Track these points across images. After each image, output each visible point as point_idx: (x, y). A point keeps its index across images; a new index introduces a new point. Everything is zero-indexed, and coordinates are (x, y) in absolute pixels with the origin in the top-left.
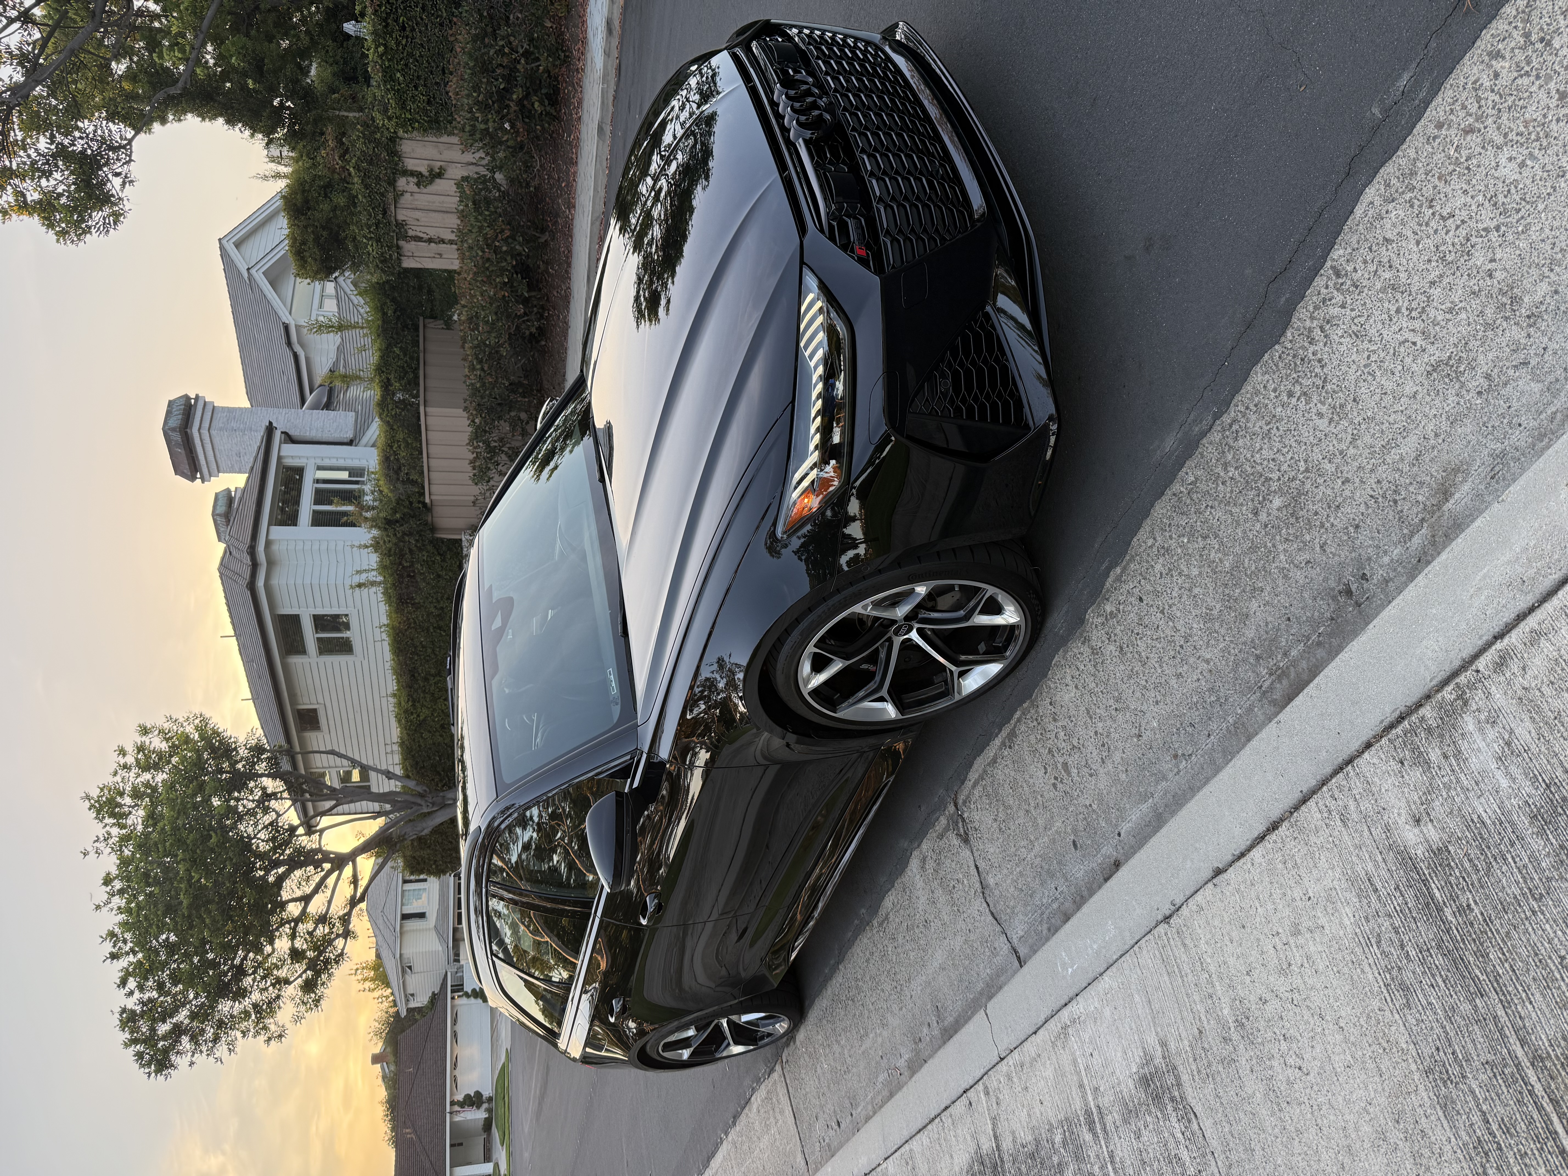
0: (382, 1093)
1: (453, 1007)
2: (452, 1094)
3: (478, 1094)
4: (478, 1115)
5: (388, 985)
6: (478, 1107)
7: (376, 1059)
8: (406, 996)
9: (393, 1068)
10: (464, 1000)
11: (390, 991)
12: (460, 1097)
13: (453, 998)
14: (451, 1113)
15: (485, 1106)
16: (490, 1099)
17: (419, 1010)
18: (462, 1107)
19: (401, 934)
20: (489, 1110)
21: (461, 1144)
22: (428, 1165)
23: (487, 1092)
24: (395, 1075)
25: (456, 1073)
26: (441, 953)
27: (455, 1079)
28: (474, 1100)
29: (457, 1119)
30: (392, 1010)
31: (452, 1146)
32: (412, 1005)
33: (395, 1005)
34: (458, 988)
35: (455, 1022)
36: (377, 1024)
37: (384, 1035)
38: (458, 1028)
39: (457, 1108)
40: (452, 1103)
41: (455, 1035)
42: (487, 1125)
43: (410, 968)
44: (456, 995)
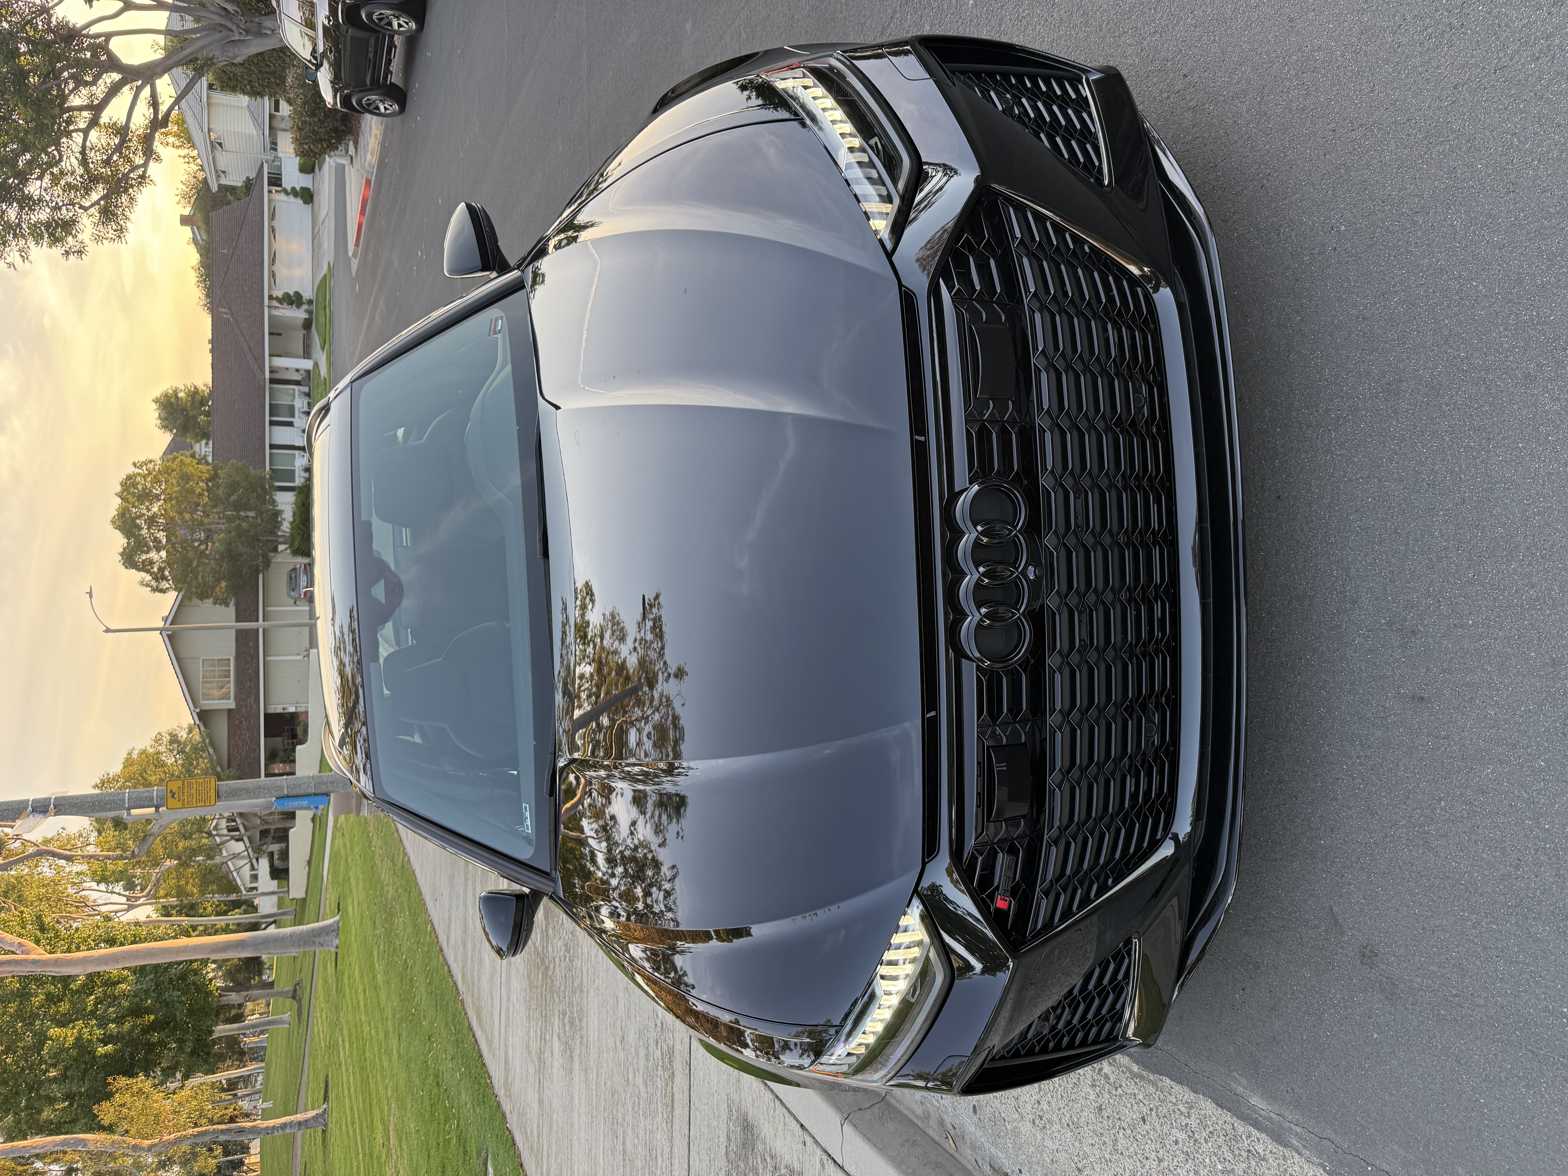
0: (194, 257)
1: (270, 201)
2: (270, 288)
3: (297, 294)
4: (300, 314)
5: (193, 146)
6: (298, 307)
7: (185, 220)
8: (216, 171)
9: (205, 237)
10: (282, 197)
11: (196, 152)
12: (279, 293)
13: (270, 192)
14: (269, 307)
15: (305, 307)
16: (310, 302)
17: (232, 189)
18: (281, 303)
19: (208, 104)
20: (310, 312)
21: (280, 334)
22: (246, 348)
23: (307, 294)
24: (208, 243)
25: (274, 268)
26: (256, 137)
27: (273, 275)
28: (294, 300)
29: (276, 313)
30: (201, 175)
31: (270, 334)
32: (224, 181)
33: (202, 169)
34: (276, 181)
35: (272, 216)
36: (184, 187)
37: (193, 199)
38: (275, 224)
39: (275, 303)
40: (271, 297)
41: (273, 230)
42: (307, 325)
43: (220, 144)
44: (274, 189)
